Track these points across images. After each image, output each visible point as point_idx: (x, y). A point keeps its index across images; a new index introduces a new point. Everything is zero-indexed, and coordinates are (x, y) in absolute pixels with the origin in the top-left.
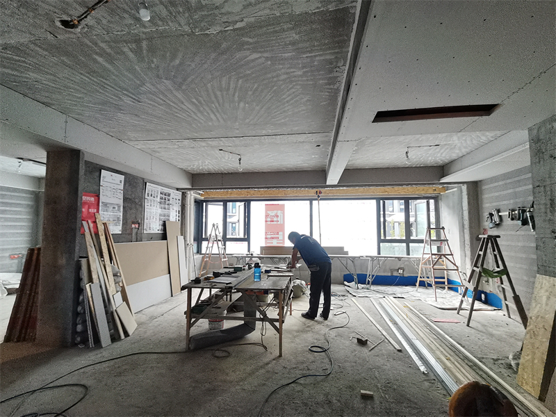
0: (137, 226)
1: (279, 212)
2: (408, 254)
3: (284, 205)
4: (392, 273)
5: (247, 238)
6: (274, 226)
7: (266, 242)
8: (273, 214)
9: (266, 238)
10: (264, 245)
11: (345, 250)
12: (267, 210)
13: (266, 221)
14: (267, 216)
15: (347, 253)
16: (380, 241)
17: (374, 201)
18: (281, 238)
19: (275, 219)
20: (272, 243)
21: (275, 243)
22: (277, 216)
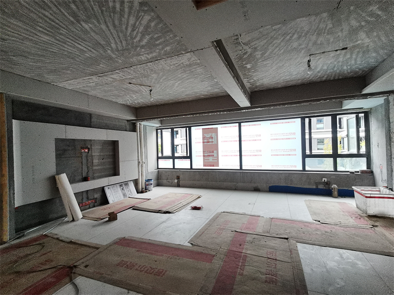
0: (86, 151)
1: (213, 134)
2: (336, 167)
3: (217, 128)
4: (317, 186)
5: (189, 157)
6: (210, 146)
7: (204, 159)
8: (209, 136)
9: (204, 156)
12: (204, 133)
13: (204, 142)
14: (204, 138)
16: (305, 156)
18: (215, 155)
19: (210, 140)
20: (209, 160)
22: (212, 138)
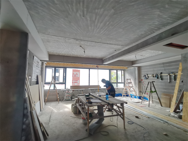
1: (78, 73)
2: (117, 87)
3: (80, 70)
5: (64, 83)
6: (76, 78)
7: (72, 84)
8: (76, 73)
9: (73, 83)
10: (72, 85)
11: (100, 86)
12: (73, 72)
13: (73, 76)
14: (73, 74)
15: (100, 87)
17: (109, 70)
18: (78, 82)
19: (76, 75)
20: (75, 84)
21: (76, 84)
